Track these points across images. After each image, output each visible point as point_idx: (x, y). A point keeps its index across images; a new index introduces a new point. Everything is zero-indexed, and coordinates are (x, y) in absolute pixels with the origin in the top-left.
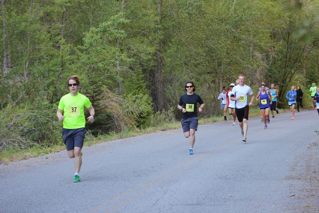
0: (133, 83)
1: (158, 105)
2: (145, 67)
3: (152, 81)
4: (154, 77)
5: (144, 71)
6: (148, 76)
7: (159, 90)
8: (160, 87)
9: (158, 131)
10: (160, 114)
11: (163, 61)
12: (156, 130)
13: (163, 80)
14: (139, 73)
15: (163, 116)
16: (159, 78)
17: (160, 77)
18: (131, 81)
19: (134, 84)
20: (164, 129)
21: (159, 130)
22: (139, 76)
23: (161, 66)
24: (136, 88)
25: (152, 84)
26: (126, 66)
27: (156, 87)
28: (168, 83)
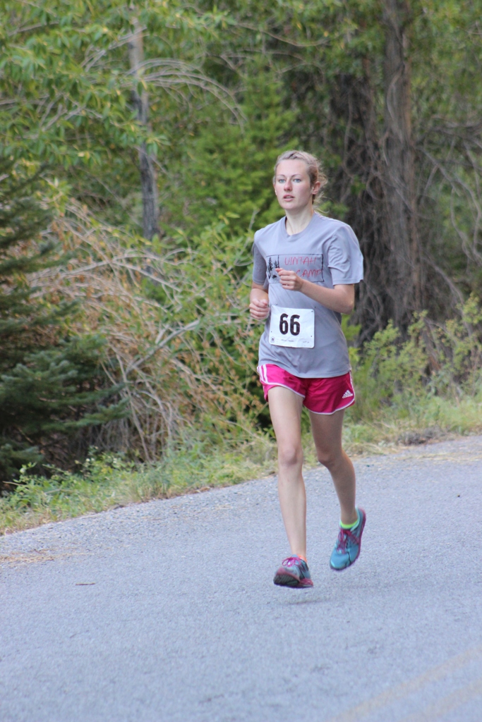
0: (232, 159)
1: (390, 291)
2: (305, 63)
3: (351, 142)
4: (360, 120)
5: (300, 83)
6: (324, 116)
7: (394, 200)
8: (402, 178)
9: (379, 447)
10: (399, 342)
11: (418, 23)
12: (370, 440)
13: (418, 136)
14: (266, 100)
15: (412, 356)
16: (395, 127)
17: (400, 117)
18: (220, 148)
19: (235, 166)
20: (422, 431)
21: (387, 440)
22: (267, 116)
23: (405, 54)
24: (250, 188)
25: (350, 163)
26: (189, 59)
27: (374, 182)
28: (448, 155)
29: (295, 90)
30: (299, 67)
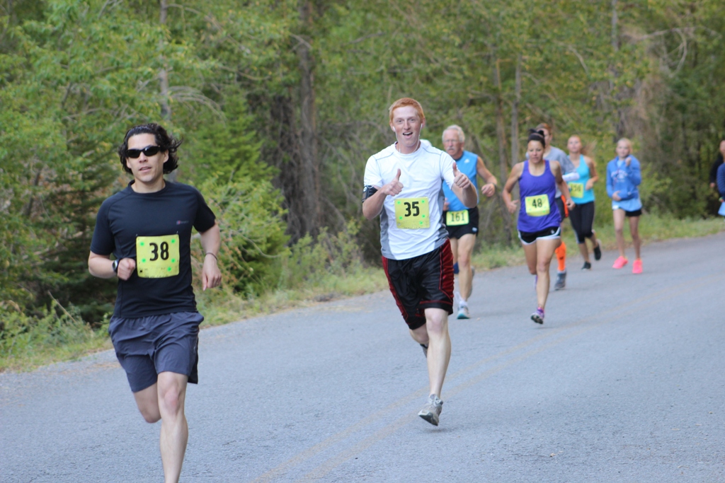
0: (219, 142)
1: (304, 216)
2: (258, 89)
3: (282, 134)
4: (287, 122)
5: (255, 101)
6: (266, 119)
7: (306, 166)
8: (311, 154)
9: (304, 303)
10: (312, 245)
11: (319, 67)
12: (298, 299)
13: (319, 131)
14: (237, 109)
15: (320, 252)
16: (306, 125)
17: (310, 120)
18: (212, 136)
19: (220, 146)
20: (327, 294)
21: (308, 299)
22: (238, 119)
23: (312, 85)
24: (228, 158)
25: (282, 145)
26: (194, 87)
27: (295, 156)
28: (336, 141)
29: (251, 105)
30: (254, 91)
